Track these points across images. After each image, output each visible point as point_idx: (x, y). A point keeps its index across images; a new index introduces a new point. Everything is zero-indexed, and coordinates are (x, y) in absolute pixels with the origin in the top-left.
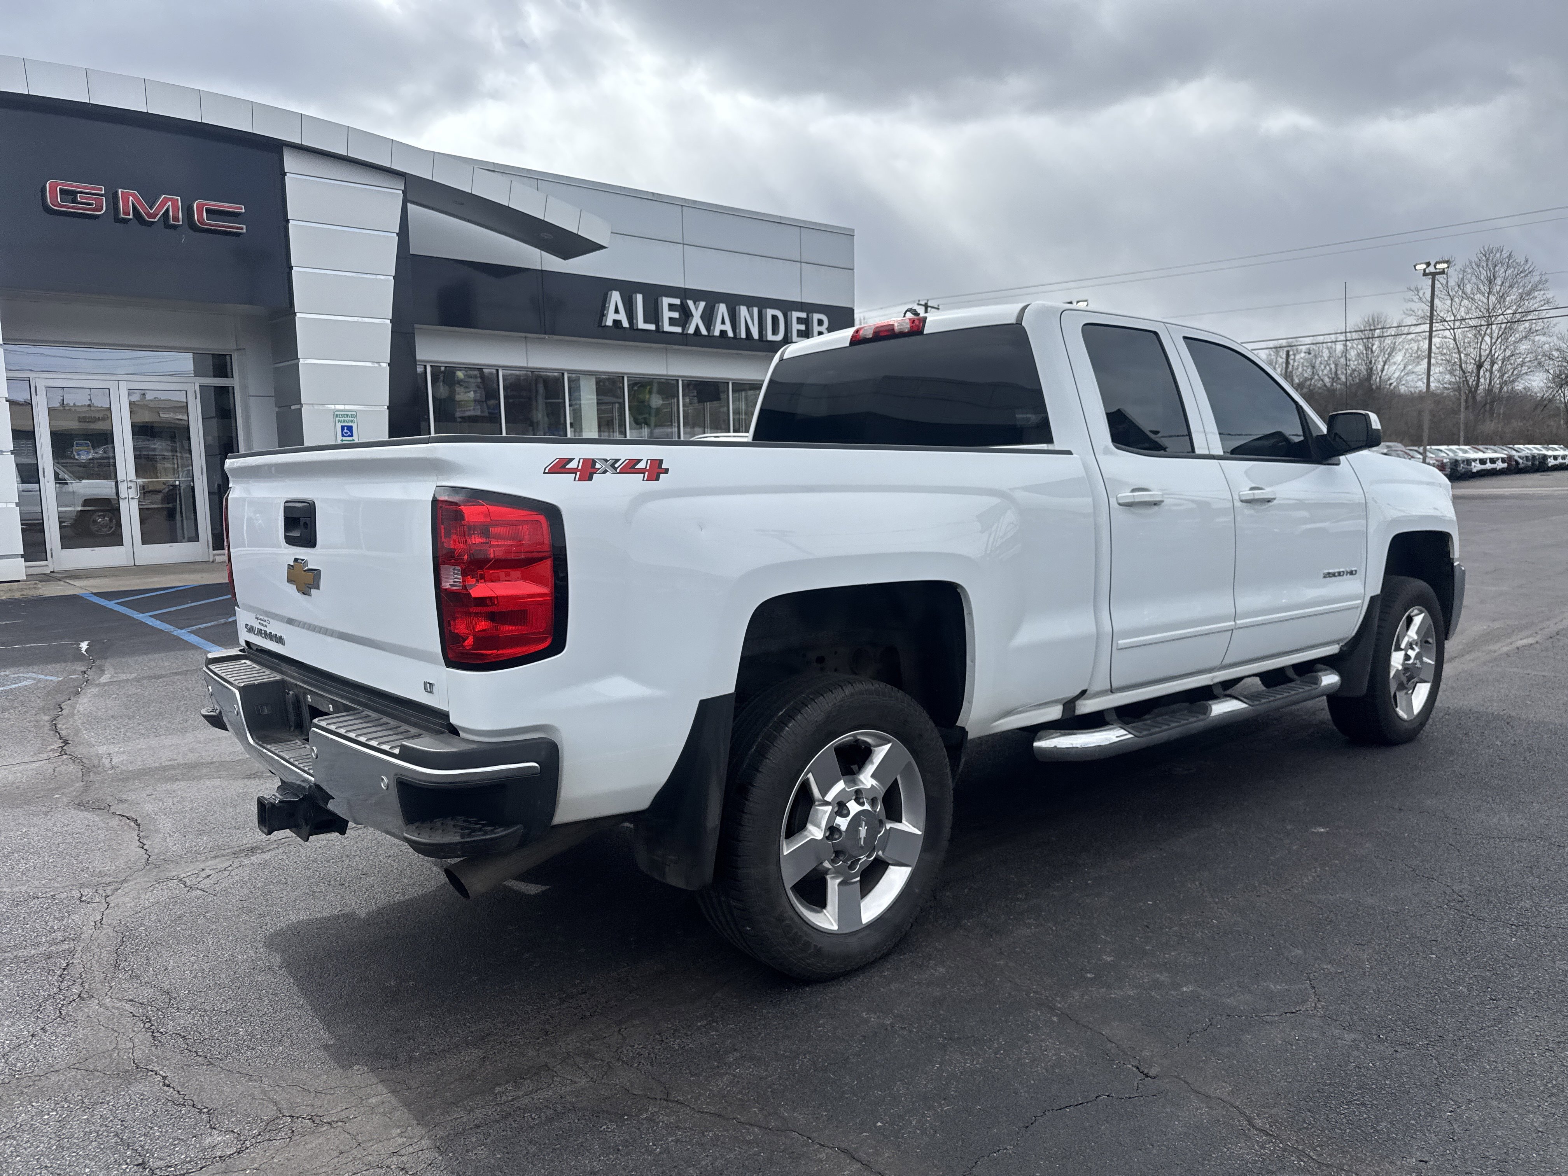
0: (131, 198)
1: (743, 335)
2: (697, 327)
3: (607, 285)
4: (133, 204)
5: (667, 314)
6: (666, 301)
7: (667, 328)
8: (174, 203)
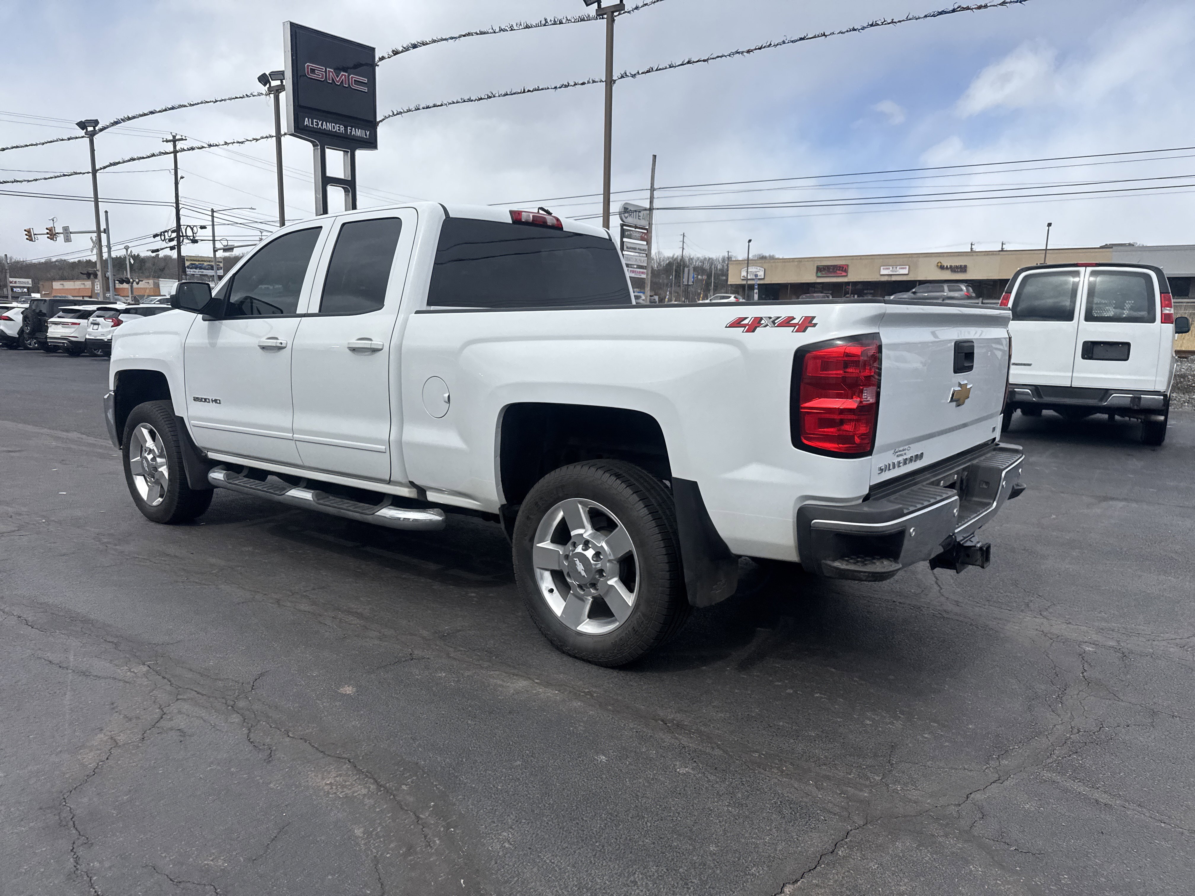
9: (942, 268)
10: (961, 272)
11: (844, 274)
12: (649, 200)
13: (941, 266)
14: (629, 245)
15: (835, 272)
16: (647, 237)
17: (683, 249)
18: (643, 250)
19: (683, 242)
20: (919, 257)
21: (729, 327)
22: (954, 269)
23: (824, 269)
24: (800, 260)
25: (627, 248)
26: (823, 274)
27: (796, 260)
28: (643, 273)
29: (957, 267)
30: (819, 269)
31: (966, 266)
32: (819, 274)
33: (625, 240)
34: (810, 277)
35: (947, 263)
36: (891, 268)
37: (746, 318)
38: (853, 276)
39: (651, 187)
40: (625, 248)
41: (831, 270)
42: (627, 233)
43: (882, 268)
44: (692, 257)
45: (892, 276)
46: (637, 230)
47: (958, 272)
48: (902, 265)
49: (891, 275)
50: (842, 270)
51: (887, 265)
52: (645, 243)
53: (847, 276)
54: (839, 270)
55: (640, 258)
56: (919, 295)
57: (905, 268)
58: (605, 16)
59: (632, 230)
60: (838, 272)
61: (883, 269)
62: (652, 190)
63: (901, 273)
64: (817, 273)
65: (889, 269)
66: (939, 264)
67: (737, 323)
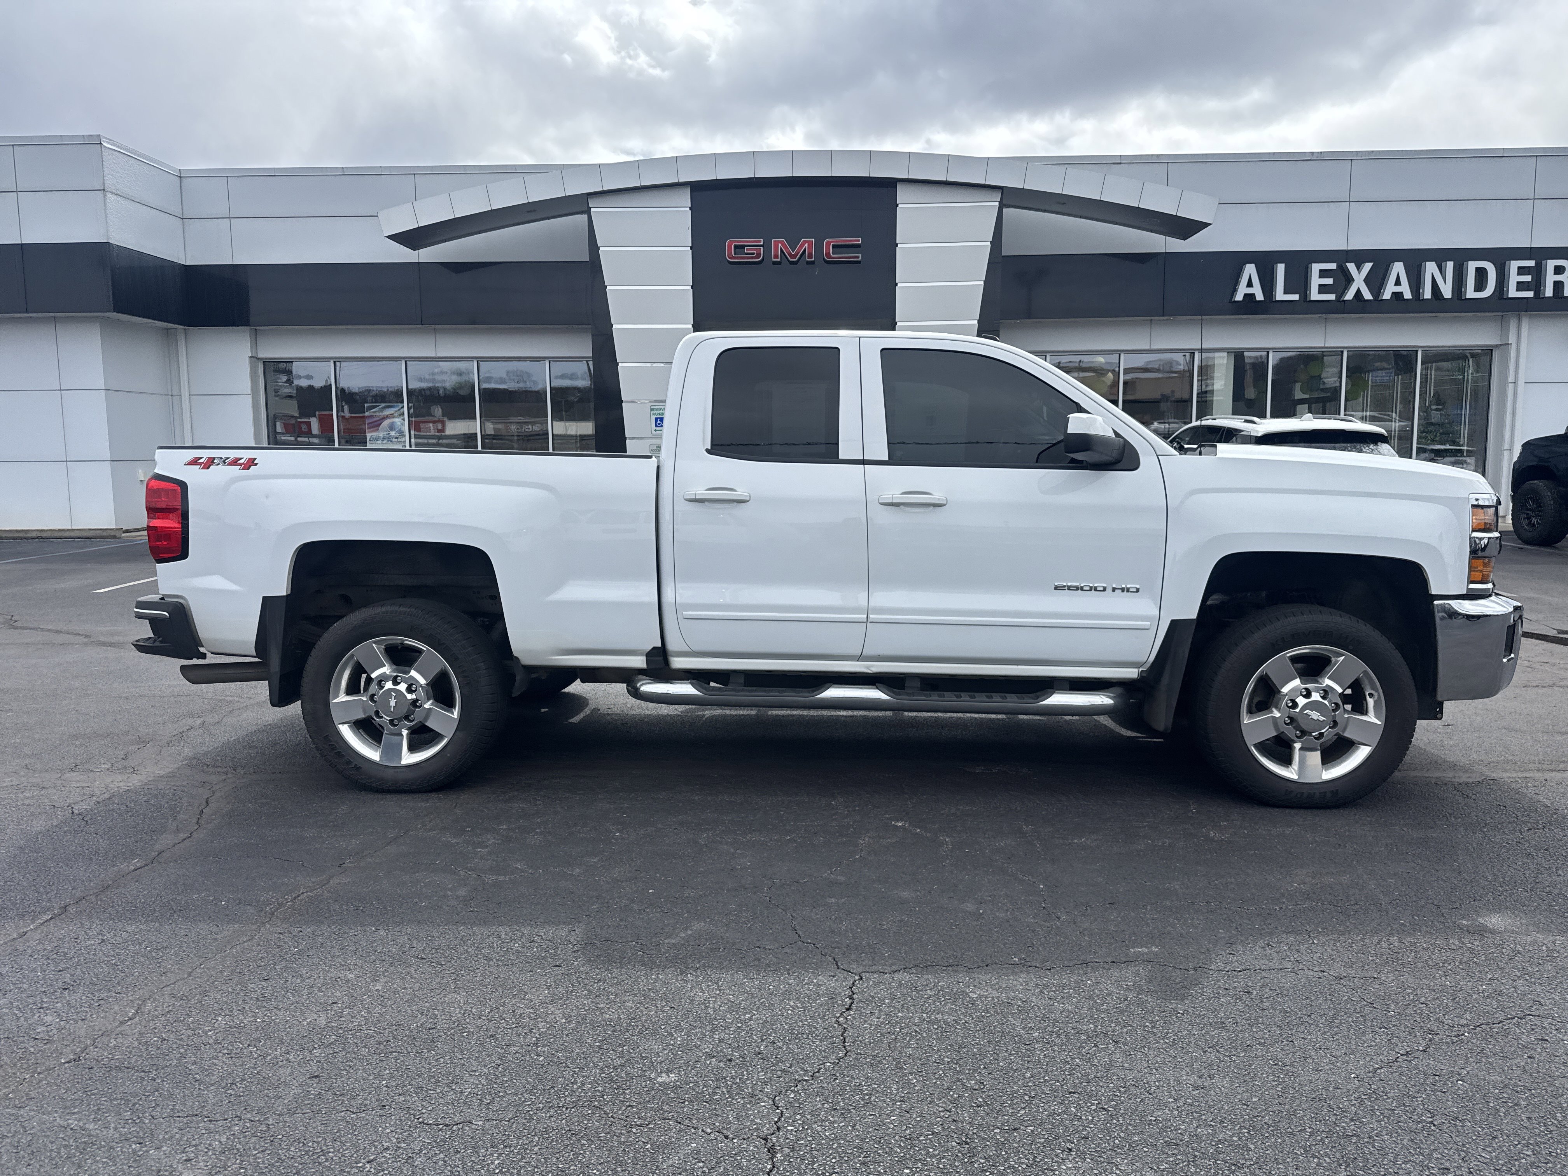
0: (780, 245)
1: (1427, 294)
2: (1359, 291)
3: (1241, 259)
4: (781, 249)
5: (1316, 281)
6: (1316, 268)
7: (1315, 295)
8: (810, 243)
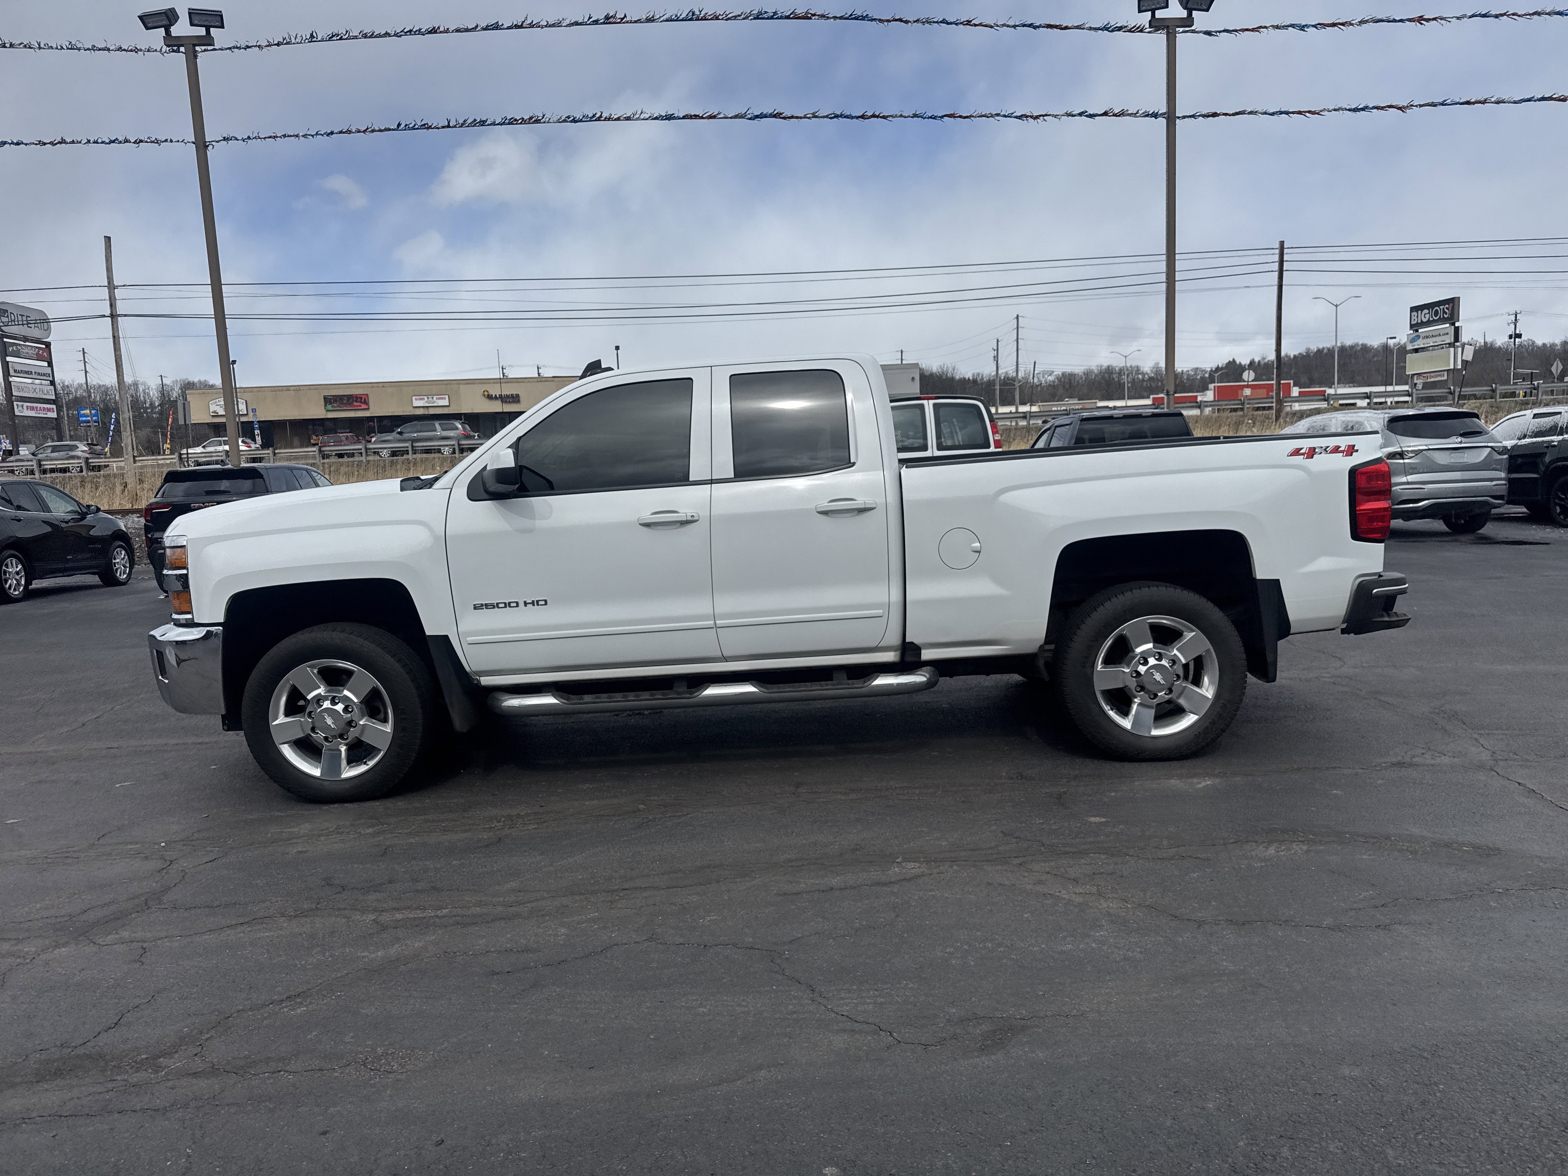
9: (490, 397)
10: (514, 402)
11: (364, 406)
12: (108, 303)
13: (488, 395)
14: (19, 368)
15: (351, 404)
16: (45, 353)
17: (86, 372)
18: (44, 375)
19: (85, 362)
20: (459, 384)
21: (1290, 456)
22: (504, 399)
23: (335, 401)
24: (298, 389)
25: (15, 371)
26: (335, 407)
27: (291, 388)
28: (49, 410)
29: (508, 396)
30: (328, 400)
31: (518, 396)
32: (329, 407)
33: (8, 359)
34: (317, 411)
35: (495, 391)
36: (426, 397)
37: (1302, 449)
38: (377, 409)
39: (109, 283)
40: (12, 372)
41: (345, 402)
42: (11, 349)
43: (414, 398)
44: (66, 384)
45: (430, 409)
46: (27, 344)
47: (510, 402)
48: (440, 394)
49: (427, 407)
50: (361, 402)
51: (420, 395)
52: (46, 364)
53: (368, 409)
54: (357, 401)
55: (41, 387)
56: (406, 435)
57: (445, 398)
58: (182, 49)
59: (19, 345)
60: (355, 404)
61: (416, 399)
62: (112, 287)
63: (440, 404)
64: (326, 405)
65: (424, 399)
66: (486, 393)
67: (1297, 452)
